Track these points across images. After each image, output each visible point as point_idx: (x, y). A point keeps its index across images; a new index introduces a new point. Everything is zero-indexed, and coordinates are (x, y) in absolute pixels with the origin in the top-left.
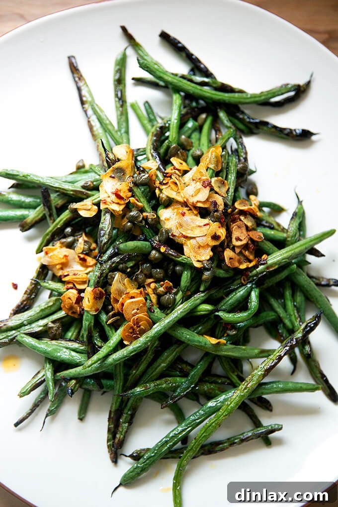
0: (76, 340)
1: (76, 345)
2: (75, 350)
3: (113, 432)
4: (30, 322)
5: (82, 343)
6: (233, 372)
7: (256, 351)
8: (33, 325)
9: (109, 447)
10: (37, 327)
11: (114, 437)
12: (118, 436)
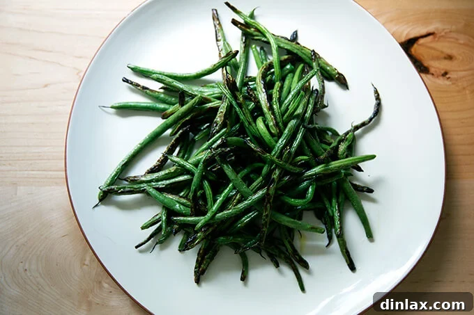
0: (186, 197)
1: (184, 201)
2: (183, 204)
3: (199, 263)
4: (157, 180)
5: (188, 200)
6: (287, 239)
7: (309, 227)
8: (160, 183)
9: (195, 272)
10: (161, 184)
11: (200, 267)
12: (202, 266)
